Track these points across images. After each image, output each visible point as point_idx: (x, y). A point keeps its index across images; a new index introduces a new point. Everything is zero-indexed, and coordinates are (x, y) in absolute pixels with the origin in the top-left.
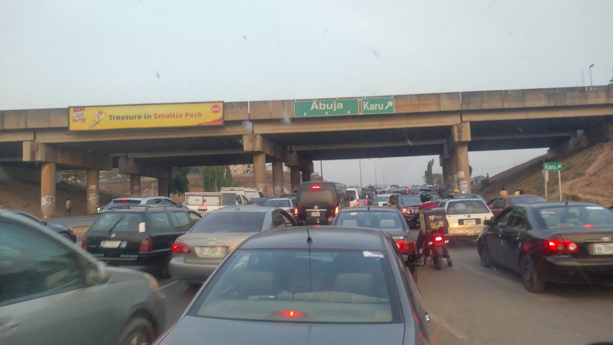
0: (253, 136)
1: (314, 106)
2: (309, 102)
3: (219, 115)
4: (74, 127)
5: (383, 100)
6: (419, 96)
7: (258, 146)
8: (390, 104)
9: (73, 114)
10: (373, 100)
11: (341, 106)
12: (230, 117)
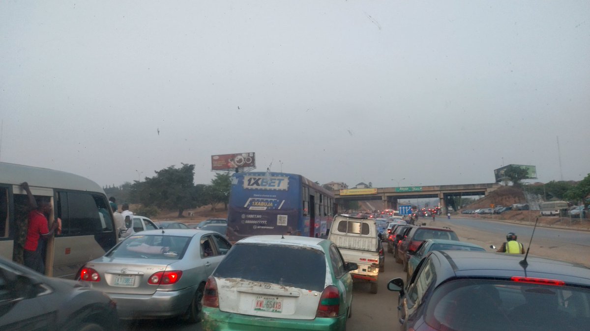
0: (385, 196)
1: (401, 189)
2: (399, 188)
3: (376, 191)
4: (341, 194)
5: (419, 187)
6: (429, 186)
7: (386, 199)
8: (421, 188)
9: (341, 191)
10: (416, 187)
11: (408, 189)
12: (379, 192)
